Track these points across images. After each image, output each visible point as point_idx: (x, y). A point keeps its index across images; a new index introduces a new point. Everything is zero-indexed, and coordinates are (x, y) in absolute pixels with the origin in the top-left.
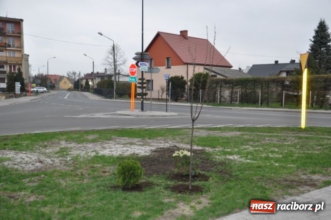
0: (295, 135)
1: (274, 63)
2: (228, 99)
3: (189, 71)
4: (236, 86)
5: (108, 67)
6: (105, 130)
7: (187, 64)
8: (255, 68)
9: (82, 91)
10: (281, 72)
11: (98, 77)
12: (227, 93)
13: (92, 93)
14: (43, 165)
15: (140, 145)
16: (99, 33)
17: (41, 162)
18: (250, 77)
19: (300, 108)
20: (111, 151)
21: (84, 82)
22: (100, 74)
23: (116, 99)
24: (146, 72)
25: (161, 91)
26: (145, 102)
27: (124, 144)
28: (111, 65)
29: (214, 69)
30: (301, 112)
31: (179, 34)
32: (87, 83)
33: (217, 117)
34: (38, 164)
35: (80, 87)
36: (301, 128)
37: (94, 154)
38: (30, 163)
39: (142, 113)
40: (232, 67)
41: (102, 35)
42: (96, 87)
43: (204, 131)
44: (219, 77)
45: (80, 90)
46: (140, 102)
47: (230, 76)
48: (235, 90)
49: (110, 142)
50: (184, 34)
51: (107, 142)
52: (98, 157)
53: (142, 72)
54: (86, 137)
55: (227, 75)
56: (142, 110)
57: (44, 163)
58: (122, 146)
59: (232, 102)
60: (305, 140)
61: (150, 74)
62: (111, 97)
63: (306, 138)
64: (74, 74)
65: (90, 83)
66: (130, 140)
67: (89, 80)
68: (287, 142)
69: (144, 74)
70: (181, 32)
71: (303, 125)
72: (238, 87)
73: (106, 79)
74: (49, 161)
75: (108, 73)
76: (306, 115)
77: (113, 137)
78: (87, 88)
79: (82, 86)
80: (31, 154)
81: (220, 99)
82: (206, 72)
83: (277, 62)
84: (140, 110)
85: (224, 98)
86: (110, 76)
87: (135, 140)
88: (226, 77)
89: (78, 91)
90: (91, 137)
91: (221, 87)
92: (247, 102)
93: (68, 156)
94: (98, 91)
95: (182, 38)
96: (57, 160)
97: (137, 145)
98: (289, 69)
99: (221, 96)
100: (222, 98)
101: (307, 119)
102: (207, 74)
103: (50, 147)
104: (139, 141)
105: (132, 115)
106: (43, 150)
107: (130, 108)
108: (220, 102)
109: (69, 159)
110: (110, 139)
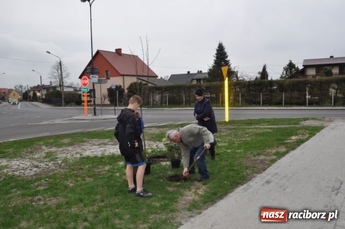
0: (225, 127)
1: (187, 73)
2: (159, 102)
3: (125, 81)
4: (165, 91)
5: (53, 80)
6: (73, 134)
7: (123, 75)
8: (173, 77)
9: (30, 101)
10: (193, 80)
11: (44, 88)
12: (158, 97)
13: (41, 102)
14: (40, 170)
15: (112, 145)
16: (48, 52)
17: (36, 167)
18: (172, 84)
19: (224, 107)
20: (92, 152)
21: (31, 94)
22: (46, 86)
23: (65, 106)
24: (96, 83)
25: (103, 98)
26: (96, 108)
27: (99, 145)
28: (56, 79)
29: (144, 78)
30: (225, 109)
31: (115, 51)
32: (35, 95)
33: (157, 117)
34: (35, 169)
35: (29, 97)
36: (226, 122)
37: (78, 156)
38: (27, 168)
39: (95, 117)
40: (157, 77)
41: (49, 53)
42: (44, 97)
43: (155, 129)
44: (150, 85)
45: (28, 100)
46: (93, 108)
47: (159, 84)
48: (164, 95)
49: (85, 144)
50: (118, 51)
51: (82, 144)
52: (84, 158)
53: (93, 83)
54: (62, 141)
55: (155, 83)
56: (95, 114)
57: (40, 168)
58: (98, 147)
59: (162, 104)
60: (234, 130)
61: (99, 85)
62: (61, 105)
63: (234, 129)
64: (21, 87)
65: (38, 94)
66: (101, 141)
67: (36, 92)
68: (223, 133)
69: (95, 85)
70: (116, 50)
71: (227, 119)
72: (167, 92)
73: (51, 90)
74: (43, 165)
75: (54, 85)
76: (229, 111)
77: (85, 139)
78: (35, 98)
79: (30, 97)
80: (23, 161)
81: (153, 102)
82: (139, 81)
83: (189, 72)
84: (93, 114)
85: (156, 102)
86: (55, 87)
87: (106, 141)
88: (155, 84)
89: (27, 101)
90: (66, 141)
91: (153, 93)
92: (174, 104)
93: (58, 160)
94: (47, 100)
95: (117, 54)
96: (50, 165)
97: (109, 144)
98: (198, 78)
99: (153, 100)
100: (154, 102)
101: (230, 115)
102: (141, 83)
103: (36, 152)
104: (109, 141)
105: (88, 120)
106: (31, 156)
107: (84, 113)
108: (153, 104)
109: (60, 162)
110: (84, 142)
